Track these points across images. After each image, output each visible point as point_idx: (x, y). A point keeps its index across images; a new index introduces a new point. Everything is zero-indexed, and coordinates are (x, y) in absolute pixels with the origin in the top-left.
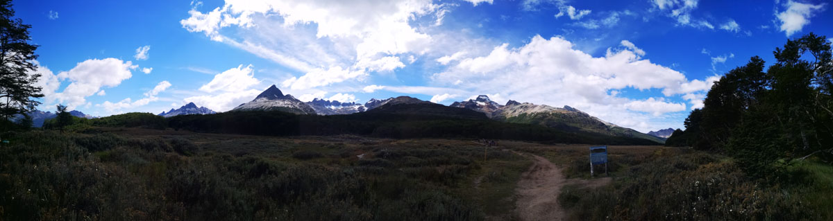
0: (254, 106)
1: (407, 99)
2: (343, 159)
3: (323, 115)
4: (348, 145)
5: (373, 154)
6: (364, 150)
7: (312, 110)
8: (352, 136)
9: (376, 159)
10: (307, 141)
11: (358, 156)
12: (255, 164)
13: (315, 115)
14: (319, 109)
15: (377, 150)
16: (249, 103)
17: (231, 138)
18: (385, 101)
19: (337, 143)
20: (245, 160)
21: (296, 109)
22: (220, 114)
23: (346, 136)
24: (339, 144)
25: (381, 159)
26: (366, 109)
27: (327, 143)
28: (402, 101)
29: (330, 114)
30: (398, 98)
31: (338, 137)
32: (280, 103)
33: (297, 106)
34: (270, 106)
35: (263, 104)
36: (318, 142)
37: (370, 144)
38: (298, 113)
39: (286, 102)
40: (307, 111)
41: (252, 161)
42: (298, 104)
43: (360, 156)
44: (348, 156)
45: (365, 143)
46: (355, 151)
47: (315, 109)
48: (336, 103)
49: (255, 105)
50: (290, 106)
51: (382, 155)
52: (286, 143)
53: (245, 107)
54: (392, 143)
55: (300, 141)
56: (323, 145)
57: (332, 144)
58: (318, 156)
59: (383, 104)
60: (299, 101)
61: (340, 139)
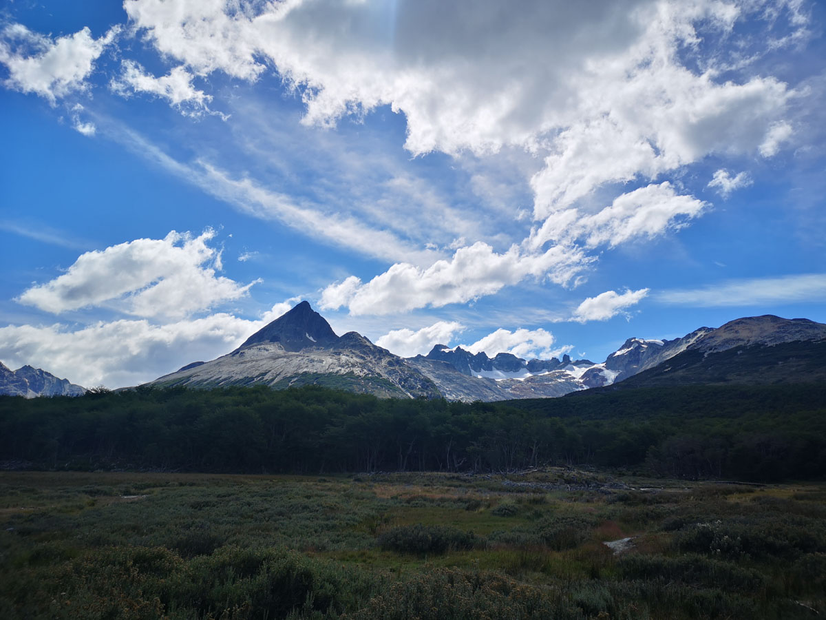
0: (237, 372)
1: (770, 328)
2: (557, 556)
3: (468, 399)
4: (565, 505)
5: (667, 539)
6: (629, 523)
7: (427, 384)
8: (574, 473)
9: (686, 557)
10: (417, 490)
11: (610, 544)
12: (262, 578)
13: (440, 403)
14: (451, 381)
15: (677, 526)
16: (219, 363)
17: (140, 488)
18: (677, 342)
19: (524, 495)
20: (223, 565)
21: (377, 380)
22: (99, 398)
23: (552, 471)
24: (535, 501)
25: (703, 557)
26: (611, 376)
27: (487, 496)
28: (749, 336)
29: (491, 397)
30: (728, 327)
31: (524, 478)
32: (325, 363)
33: (381, 368)
34: (290, 370)
35: (265, 365)
36: (455, 494)
37: (645, 501)
38: (383, 395)
39: (344, 358)
40: (411, 388)
41: (250, 567)
42: (384, 362)
43: (618, 545)
44: (573, 545)
45: (624, 499)
46: (595, 525)
47: (437, 382)
48: (508, 362)
49: (237, 369)
50: (357, 371)
51: (704, 542)
52: (348, 496)
53: (201, 375)
54: (733, 499)
55: (394, 490)
56: (473, 506)
57: (507, 500)
58: (465, 543)
59: (671, 354)
60: (386, 353)
61: (533, 484)
